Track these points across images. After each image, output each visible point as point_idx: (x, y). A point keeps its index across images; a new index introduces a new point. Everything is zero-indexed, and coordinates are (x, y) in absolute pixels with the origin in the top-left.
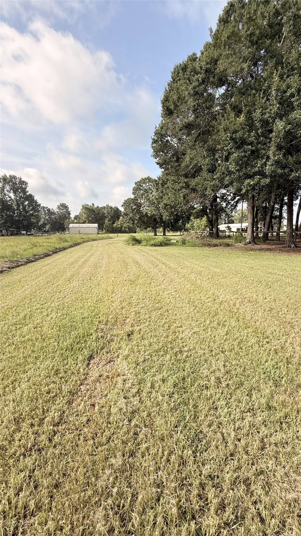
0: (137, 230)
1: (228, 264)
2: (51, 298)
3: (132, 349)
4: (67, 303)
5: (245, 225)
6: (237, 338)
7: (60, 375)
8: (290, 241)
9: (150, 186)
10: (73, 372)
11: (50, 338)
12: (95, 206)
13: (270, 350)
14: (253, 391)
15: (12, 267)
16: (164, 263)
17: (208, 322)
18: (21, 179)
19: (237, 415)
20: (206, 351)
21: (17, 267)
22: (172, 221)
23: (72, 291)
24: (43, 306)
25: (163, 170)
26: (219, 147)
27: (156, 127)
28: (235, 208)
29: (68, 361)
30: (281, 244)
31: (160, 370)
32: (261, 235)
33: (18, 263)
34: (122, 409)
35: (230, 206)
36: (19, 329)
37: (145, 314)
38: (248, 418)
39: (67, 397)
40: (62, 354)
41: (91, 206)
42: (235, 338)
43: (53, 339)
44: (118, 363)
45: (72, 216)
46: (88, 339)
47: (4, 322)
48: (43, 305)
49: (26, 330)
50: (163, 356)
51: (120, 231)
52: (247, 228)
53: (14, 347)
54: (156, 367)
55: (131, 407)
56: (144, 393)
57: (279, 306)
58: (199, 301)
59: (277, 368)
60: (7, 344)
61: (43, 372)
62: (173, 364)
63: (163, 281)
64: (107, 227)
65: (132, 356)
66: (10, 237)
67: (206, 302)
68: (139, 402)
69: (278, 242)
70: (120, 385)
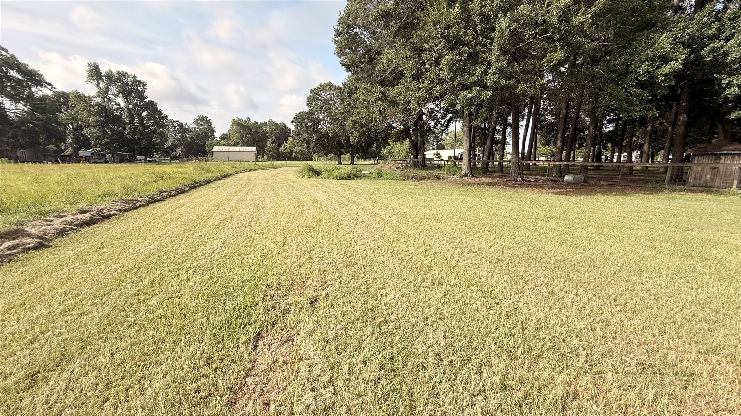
0: (314, 156)
1: (441, 203)
2: (191, 253)
3: (317, 321)
4: (216, 260)
5: (458, 152)
6: (459, 300)
7: (214, 366)
8: (515, 172)
9: (332, 96)
10: (233, 360)
11: (193, 313)
12: (252, 121)
13: (500, 314)
14: (483, 367)
15: (126, 209)
16: (355, 203)
17: (420, 280)
18: (135, 77)
19: (466, 400)
20: (420, 319)
21: (133, 209)
22: (363, 144)
23: (223, 244)
24: (180, 267)
25: (350, 73)
26: (426, 46)
27: (341, 13)
28: (446, 129)
29: (224, 344)
30: (505, 177)
31: (359, 348)
32: (479, 165)
33: (135, 204)
34: (309, 405)
35: (439, 125)
36: (144, 301)
37: (333, 272)
38: (480, 403)
39: (227, 396)
40: (215, 335)
41: (245, 121)
42: (456, 299)
43: (199, 314)
44: (299, 343)
45: (218, 135)
46: (252, 311)
47: (117, 292)
48: (179, 264)
49: (155, 302)
50: (361, 328)
51: (288, 157)
52: (462, 155)
53: (137, 328)
54: (354, 344)
55: (323, 402)
56: (339, 381)
57: (508, 257)
58: (406, 253)
59: (511, 335)
60: (126, 325)
61: (187, 362)
62: (376, 339)
63: (355, 227)
64: (270, 151)
65: (318, 331)
66: (119, 165)
67: (414, 254)
68: (334, 394)
69: (501, 174)
70: (304, 373)
